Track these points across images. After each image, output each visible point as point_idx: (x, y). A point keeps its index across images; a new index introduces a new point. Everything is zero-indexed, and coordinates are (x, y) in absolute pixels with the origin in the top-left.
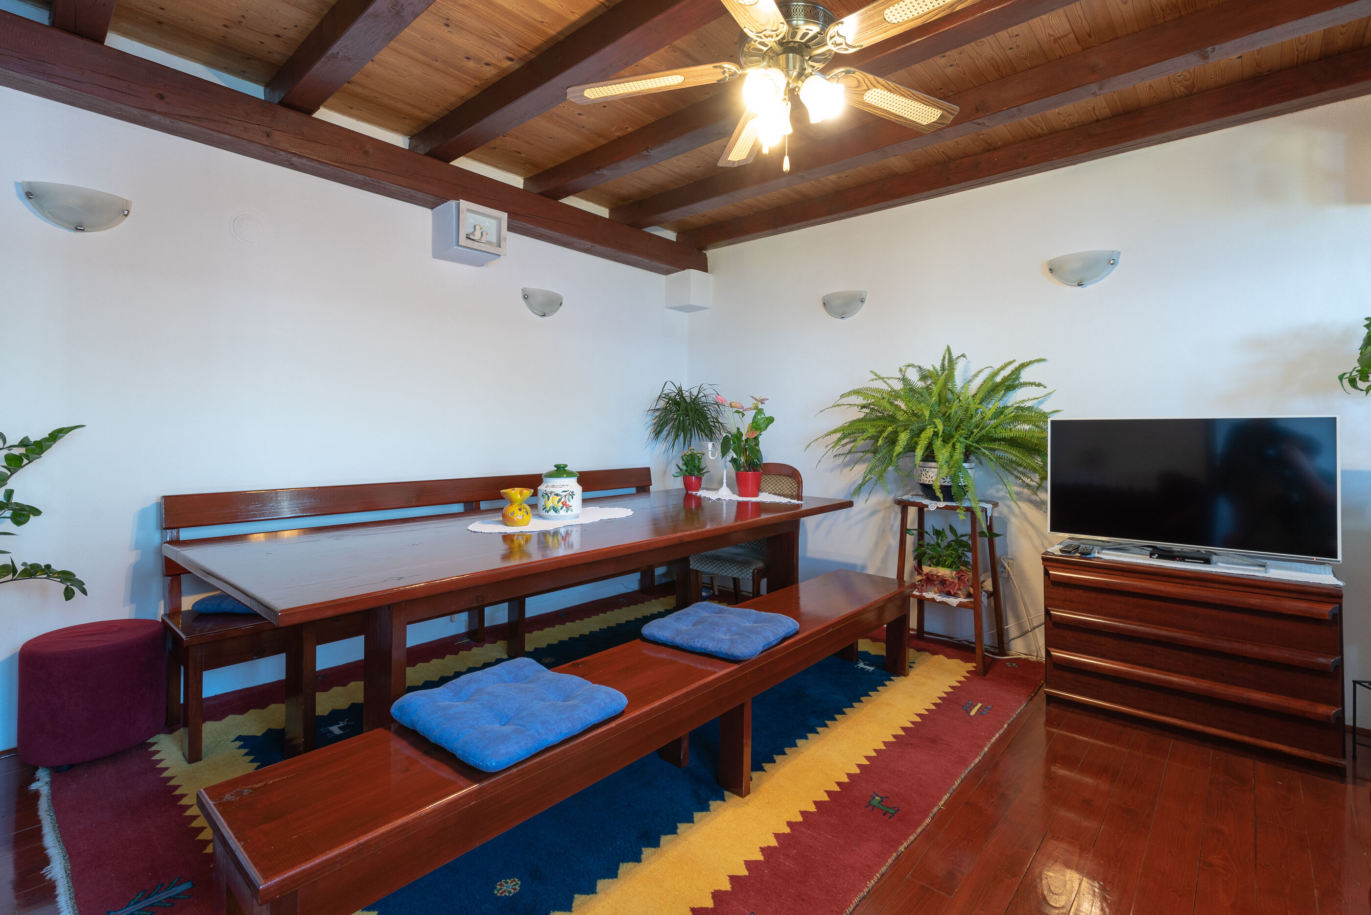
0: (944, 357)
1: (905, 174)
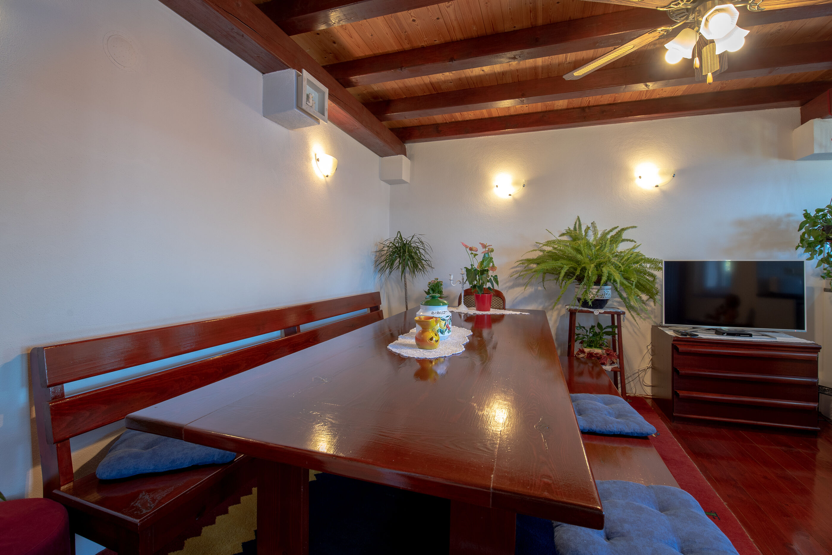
1: (557, 111)
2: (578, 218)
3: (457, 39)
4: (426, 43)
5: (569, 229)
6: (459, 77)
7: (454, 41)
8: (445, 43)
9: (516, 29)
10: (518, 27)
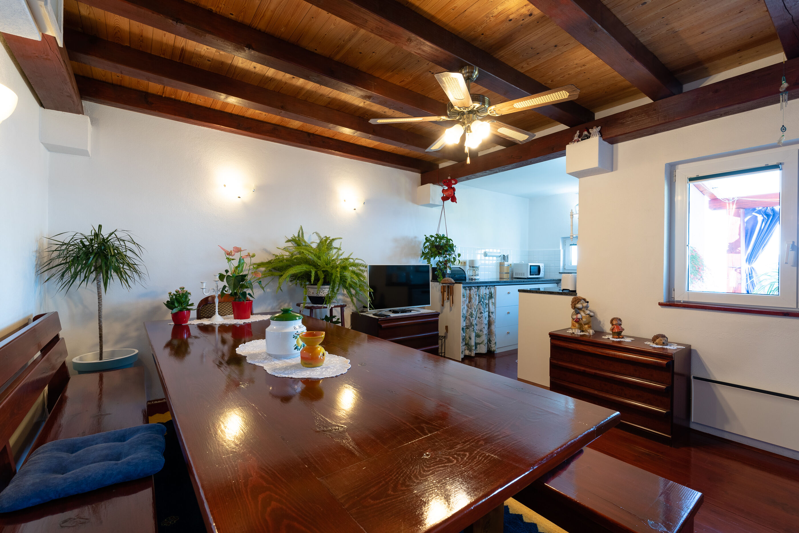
0: (299, 231)
1: (288, 128)
2: (301, 228)
3: (256, 27)
4: (218, 10)
5: (294, 236)
6: (223, 61)
7: (252, 27)
8: (240, 23)
9: (316, 52)
10: (319, 51)
